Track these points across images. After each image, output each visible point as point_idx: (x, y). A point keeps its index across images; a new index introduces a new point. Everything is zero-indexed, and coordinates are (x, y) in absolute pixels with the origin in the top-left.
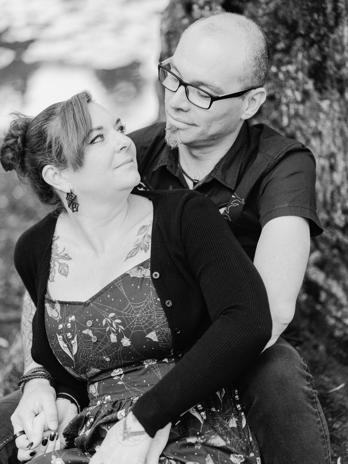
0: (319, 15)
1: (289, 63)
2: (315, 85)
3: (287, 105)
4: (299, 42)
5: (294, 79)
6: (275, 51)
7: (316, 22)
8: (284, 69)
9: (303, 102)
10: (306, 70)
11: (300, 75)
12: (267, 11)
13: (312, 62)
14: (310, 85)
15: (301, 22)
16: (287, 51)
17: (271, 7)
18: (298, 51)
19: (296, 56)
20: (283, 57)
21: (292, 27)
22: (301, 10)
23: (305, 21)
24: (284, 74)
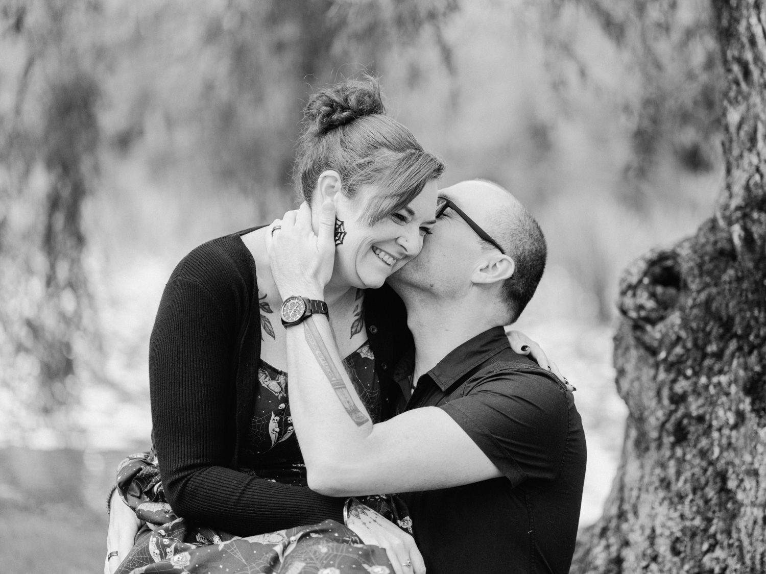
0: (760, 312)
1: (721, 372)
2: (753, 403)
3: (720, 430)
4: (733, 345)
5: (727, 394)
6: (705, 356)
7: (756, 319)
8: (715, 380)
9: (735, 427)
10: (741, 383)
11: (733, 389)
12: (698, 300)
13: (750, 374)
14: (746, 405)
15: (738, 319)
16: (719, 355)
17: (703, 296)
18: (733, 356)
19: (730, 364)
20: (714, 363)
21: (727, 325)
22: (739, 303)
23: (743, 318)
24: (715, 386)
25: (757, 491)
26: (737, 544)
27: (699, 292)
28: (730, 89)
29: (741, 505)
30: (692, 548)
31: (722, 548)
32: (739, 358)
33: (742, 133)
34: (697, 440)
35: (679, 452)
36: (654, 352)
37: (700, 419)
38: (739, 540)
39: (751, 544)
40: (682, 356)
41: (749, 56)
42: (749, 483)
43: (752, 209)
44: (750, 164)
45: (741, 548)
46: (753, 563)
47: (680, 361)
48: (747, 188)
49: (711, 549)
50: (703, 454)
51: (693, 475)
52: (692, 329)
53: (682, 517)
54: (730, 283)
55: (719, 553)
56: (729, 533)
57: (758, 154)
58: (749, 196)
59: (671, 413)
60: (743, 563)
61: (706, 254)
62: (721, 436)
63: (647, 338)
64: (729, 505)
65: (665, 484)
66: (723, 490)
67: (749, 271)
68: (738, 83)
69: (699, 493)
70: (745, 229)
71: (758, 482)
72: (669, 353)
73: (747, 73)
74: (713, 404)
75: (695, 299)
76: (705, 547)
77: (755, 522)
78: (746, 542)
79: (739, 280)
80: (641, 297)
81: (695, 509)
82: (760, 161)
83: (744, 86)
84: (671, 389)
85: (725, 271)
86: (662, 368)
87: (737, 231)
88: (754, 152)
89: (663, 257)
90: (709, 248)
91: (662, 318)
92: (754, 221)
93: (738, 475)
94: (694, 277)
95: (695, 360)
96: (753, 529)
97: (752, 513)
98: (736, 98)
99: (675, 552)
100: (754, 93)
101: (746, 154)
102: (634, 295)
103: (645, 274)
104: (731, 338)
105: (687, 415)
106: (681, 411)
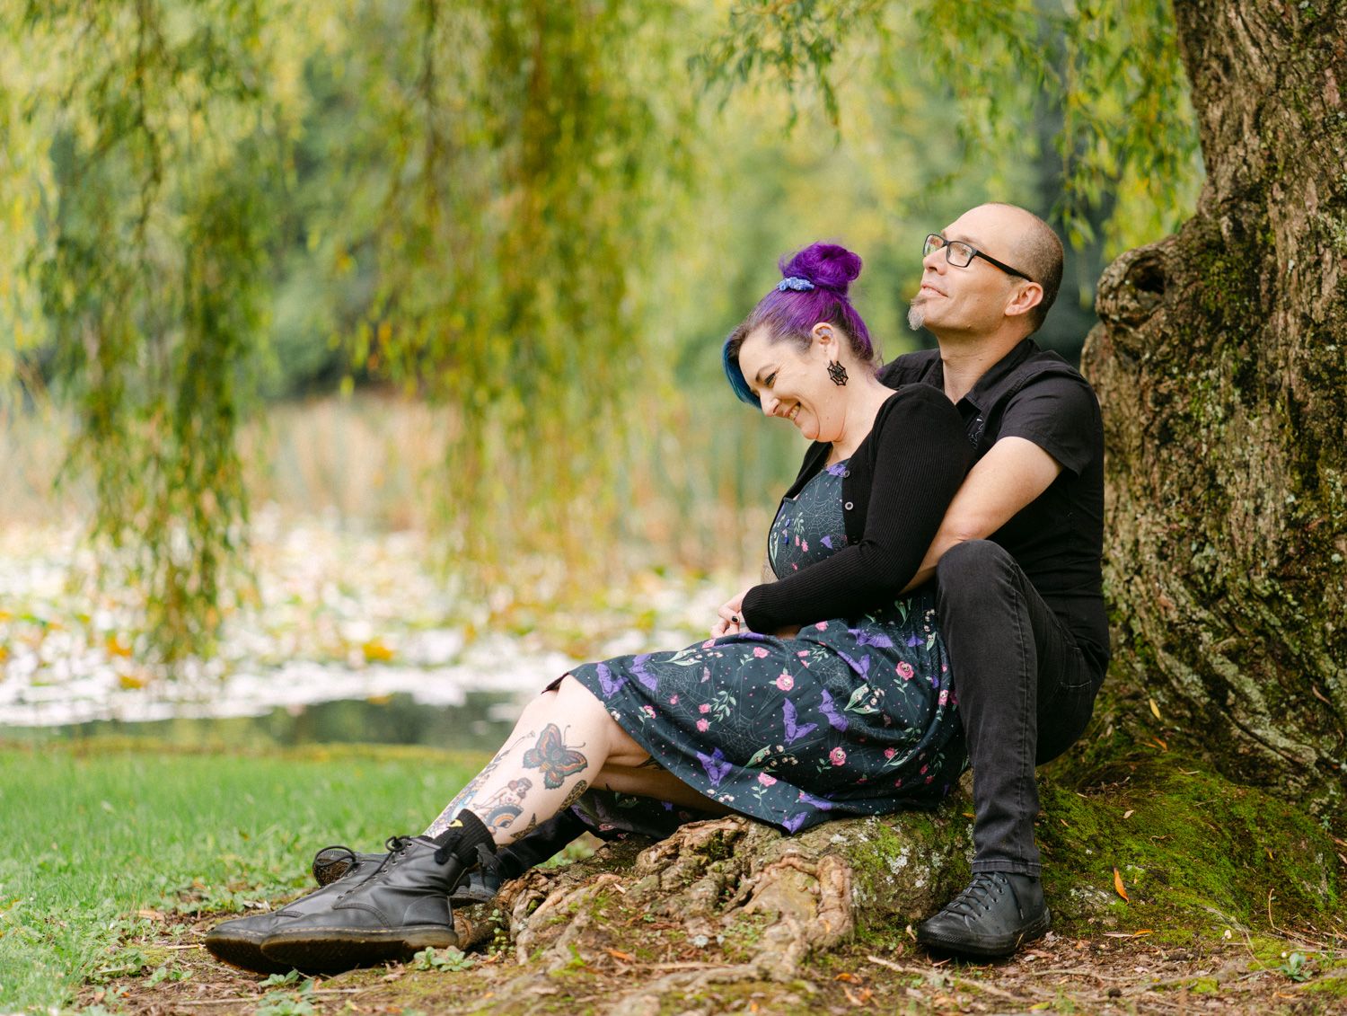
0: (1250, 300)
1: (1209, 366)
2: (1242, 395)
3: (1208, 426)
4: (1222, 337)
5: (1215, 388)
6: (1192, 351)
7: (1246, 309)
8: (1203, 375)
9: (1225, 420)
10: (1230, 375)
11: (1223, 381)
12: (1185, 296)
13: (1240, 365)
14: (1236, 397)
15: (1227, 311)
16: (1207, 350)
17: (1190, 291)
18: (1222, 348)
19: (1220, 356)
20: (1202, 358)
21: (1215, 318)
22: (1228, 294)
23: (1233, 309)
24: (1203, 381)
25: (1248, 483)
26: (1227, 538)
27: (1185, 287)
28: (1209, 85)
29: (1232, 498)
30: (1180, 550)
31: (1212, 545)
32: (1227, 350)
33: (1225, 128)
34: (1184, 439)
35: (1165, 454)
36: (1135, 355)
37: (1187, 417)
38: (1231, 535)
39: (1242, 537)
40: (1168, 353)
41: (1229, 50)
42: (1239, 476)
43: (1241, 200)
44: (1237, 157)
45: (1232, 542)
46: (1246, 556)
47: (1166, 360)
48: (1234, 179)
49: (1200, 548)
50: (1190, 453)
51: (1180, 474)
52: (1178, 324)
53: (1168, 520)
54: (1218, 274)
55: (1208, 551)
56: (1219, 529)
57: (1245, 146)
58: (1237, 188)
59: (1156, 414)
60: (1235, 557)
61: (1192, 248)
62: (1209, 432)
63: (1128, 341)
64: (1219, 501)
65: (1149, 491)
66: (1213, 486)
67: (1238, 260)
68: (1218, 80)
69: (1186, 494)
70: (1233, 219)
71: (1248, 474)
72: (1153, 355)
73: (1227, 67)
74: (1201, 400)
75: (1181, 294)
76: (1194, 547)
77: (1246, 514)
78: (1237, 534)
79: (1228, 270)
80: (1123, 298)
81: (1182, 510)
82: (1246, 152)
83: (1224, 80)
84: (1155, 390)
85: (1213, 264)
86: (1145, 370)
87: (1225, 222)
88: (1241, 144)
89: (1145, 257)
90: (1195, 243)
91: (1146, 319)
92: (1242, 211)
93: (1227, 470)
94: (1181, 272)
95: (1182, 357)
96: (1244, 522)
97: (1243, 506)
98: (1217, 94)
99: (1161, 556)
100: (1237, 86)
101: (1231, 147)
102: (1116, 297)
103: (1126, 276)
104: (1219, 331)
105: (1173, 415)
106: (1167, 411)
